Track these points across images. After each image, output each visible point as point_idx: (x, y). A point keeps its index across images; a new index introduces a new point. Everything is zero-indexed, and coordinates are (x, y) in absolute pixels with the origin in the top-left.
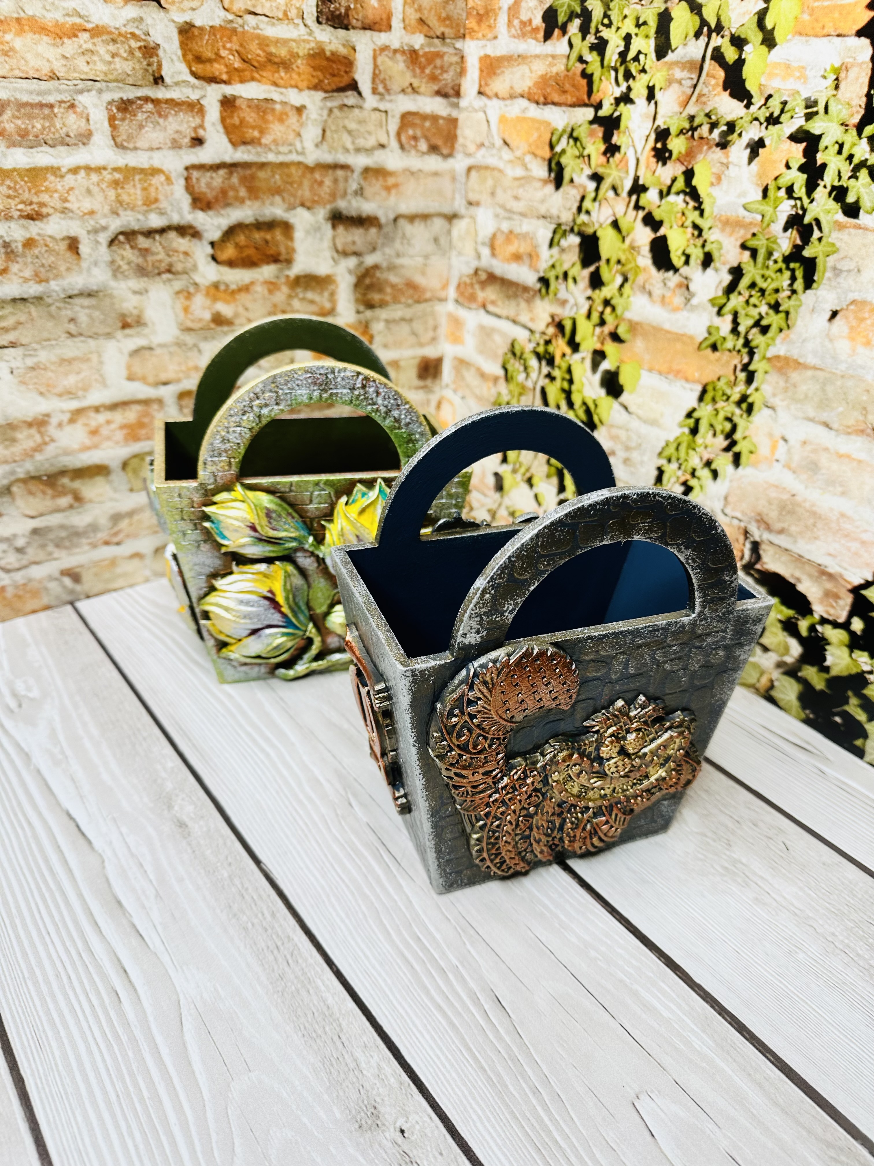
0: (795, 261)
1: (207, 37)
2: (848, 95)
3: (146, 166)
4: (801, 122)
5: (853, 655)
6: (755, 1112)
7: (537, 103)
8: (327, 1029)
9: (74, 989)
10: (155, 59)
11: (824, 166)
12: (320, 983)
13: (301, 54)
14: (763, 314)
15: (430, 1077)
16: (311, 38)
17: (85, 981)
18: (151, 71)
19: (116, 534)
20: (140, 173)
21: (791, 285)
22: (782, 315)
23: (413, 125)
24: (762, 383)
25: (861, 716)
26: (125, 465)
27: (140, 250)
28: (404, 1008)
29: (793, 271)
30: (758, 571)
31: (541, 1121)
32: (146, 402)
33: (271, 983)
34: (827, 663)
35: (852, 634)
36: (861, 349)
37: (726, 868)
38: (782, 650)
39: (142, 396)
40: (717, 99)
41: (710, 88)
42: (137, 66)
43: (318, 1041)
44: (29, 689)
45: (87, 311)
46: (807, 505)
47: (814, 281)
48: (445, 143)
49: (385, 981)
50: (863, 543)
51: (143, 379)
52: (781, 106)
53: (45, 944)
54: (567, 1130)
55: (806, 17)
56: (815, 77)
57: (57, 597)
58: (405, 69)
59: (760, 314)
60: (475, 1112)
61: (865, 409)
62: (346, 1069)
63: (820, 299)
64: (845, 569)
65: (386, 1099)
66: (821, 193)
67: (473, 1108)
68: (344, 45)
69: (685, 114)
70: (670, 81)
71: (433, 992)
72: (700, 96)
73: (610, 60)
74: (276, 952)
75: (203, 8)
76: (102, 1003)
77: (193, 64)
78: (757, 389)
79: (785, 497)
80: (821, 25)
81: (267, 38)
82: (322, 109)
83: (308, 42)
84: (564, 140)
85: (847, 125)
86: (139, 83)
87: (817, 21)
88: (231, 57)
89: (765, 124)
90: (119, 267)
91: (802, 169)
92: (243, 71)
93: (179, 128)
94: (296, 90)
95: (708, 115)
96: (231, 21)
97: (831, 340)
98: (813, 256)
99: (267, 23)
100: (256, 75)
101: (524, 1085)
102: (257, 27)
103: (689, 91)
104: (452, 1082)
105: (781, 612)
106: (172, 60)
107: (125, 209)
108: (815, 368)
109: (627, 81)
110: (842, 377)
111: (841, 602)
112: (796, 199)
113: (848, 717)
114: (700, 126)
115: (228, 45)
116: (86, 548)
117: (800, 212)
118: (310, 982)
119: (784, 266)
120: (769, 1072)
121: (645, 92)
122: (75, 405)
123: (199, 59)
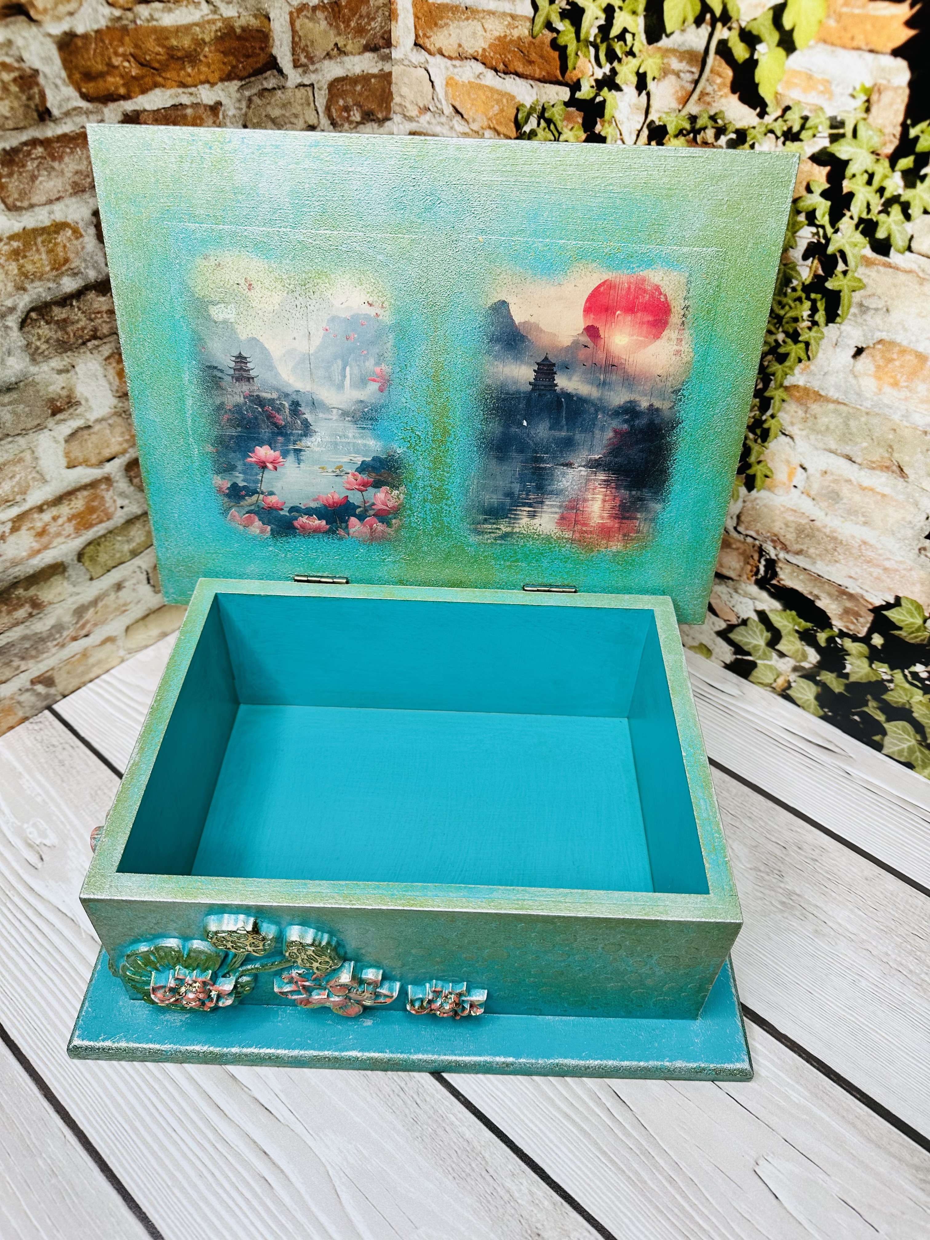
0: (816, 292)
1: (93, 46)
2: (880, 121)
3: (47, 223)
4: (826, 143)
5: (874, 666)
6: (854, 1152)
7: (496, 71)
8: (474, 1165)
9: (222, 1186)
10: (36, 90)
11: (851, 195)
12: (453, 1118)
13: (207, 39)
14: (780, 341)
15: (578, 1191)
16: (216, 17)
17: (230, 1174)
18: (33, 106)
19: (83, 626)
20: (42, 234)
21: (811, 316)
22: (802, 345)
23: (342, 94)
24: (779, 410)
25: (880, 717)
26: (80, 556)
27: (57, 323)
28: (536, 1126)
29: (814, 302)
30: (774, 586)
31: (682, 1209)
32: (93, 485)
33: (408, 1130)
34: (846, 671)
35: (872, 648)
36: (887, 389)
37: (783, 903)
38: (800, 657)
39: (87, 480)
40: (723, 100)
41: (716, 87)
42: (16, 104)
43: (469, 1180)
44: (43, 834)
45: (10, 408)
46: (827, 531)
47: (838, 315)
48: (380, 105)
49: (511, 1100)
50: (886, 569)
51: (86, 463)
52: (802, 121)
53: (175, 1143)
54: (706, 1212)
55: (832, 23)
56: (842, 94)
57: (32, 707)
58: (328, 28)
59: (776, 341)
60: (625, 1215)
61: (891, 447)
62: (502, 1203)
63: (844, 334)
64: (867, 591)
65: (545, 1223)
66: (846, 224)
67: (622, 1212)
68: (255, 16)
69: (684, 112)
70: (666, 72)
71: (557, 1101)
72: (703, 94)
73: (588, 33)
74: (402, 1094)
75: (83, 9)
76: (255, 1194)
77: (82, 84)
78: (773, 416)
79: (803, 521)
80: (849, 35)
81: (164, 29)
82: (239, 101)
83: (213, 22)
84: (533, 121)
85: (878, 155)
86: (22, 125)
87: (845, 29)
88: (126, 64)
89: (782, 139)
90: (37, 348)
91: (825, 194)
92: (143, 77)
93: (79, 168)
94: (207, 86)
95: (713, 118)
96: (120, 18)
97: (855, 377)
98: (838, 289)
99: (163, 11)
100: (160, 79)
101: (660, 1177)
102: (152, 18)
103: (690, 87)
104: (598, 1191)
105: (799, 624)
106: (56, 86)
107: (32, 281)
108: (838, 402)
109: (611, 63)
110: (867, 414)
111: (861, 620)
112: (817, 226)
113: (866, 717)
114: (704, 128)
115: (121, 50)
116: (54, 650)
117: (823, 241)
118: (443, 1120)
119: (804, 296)
120: (858, 1110)
121: (634, 80)
122: (15, 511)
123: (89, 76)
